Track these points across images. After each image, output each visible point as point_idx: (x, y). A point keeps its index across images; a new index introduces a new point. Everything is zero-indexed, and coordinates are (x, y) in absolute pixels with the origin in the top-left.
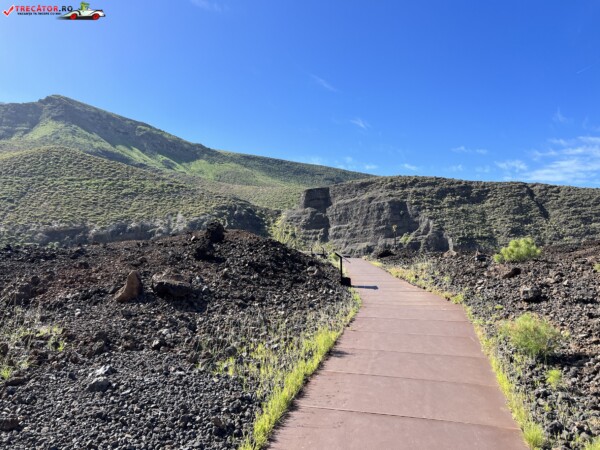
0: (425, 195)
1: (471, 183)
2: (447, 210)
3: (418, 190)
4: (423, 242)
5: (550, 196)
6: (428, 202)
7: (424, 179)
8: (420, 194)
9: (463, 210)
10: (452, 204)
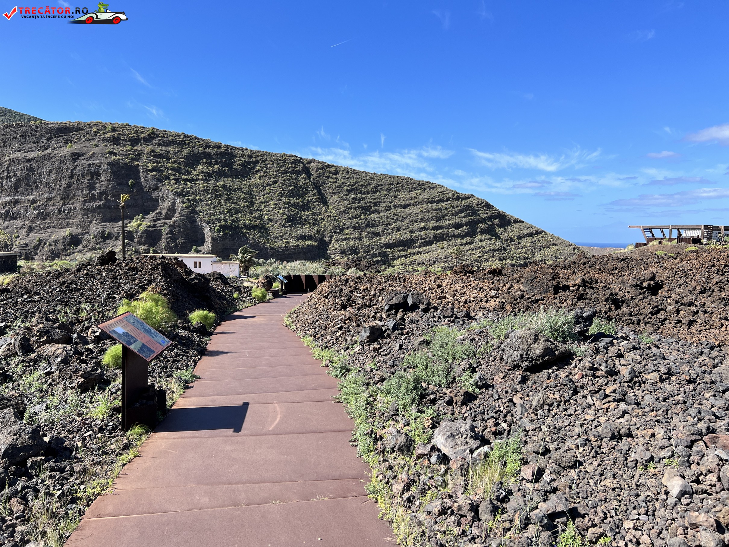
0: (168, 159)
1: (234, 148)
2: (202, 185)
3: (158, 149)
4: (165, 230)
5: (328, 177)
6: (173, 169)
7: (166, 134)
8: (160, 156)
9: (224, 186)
10: (208, 177)
